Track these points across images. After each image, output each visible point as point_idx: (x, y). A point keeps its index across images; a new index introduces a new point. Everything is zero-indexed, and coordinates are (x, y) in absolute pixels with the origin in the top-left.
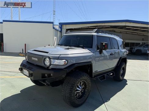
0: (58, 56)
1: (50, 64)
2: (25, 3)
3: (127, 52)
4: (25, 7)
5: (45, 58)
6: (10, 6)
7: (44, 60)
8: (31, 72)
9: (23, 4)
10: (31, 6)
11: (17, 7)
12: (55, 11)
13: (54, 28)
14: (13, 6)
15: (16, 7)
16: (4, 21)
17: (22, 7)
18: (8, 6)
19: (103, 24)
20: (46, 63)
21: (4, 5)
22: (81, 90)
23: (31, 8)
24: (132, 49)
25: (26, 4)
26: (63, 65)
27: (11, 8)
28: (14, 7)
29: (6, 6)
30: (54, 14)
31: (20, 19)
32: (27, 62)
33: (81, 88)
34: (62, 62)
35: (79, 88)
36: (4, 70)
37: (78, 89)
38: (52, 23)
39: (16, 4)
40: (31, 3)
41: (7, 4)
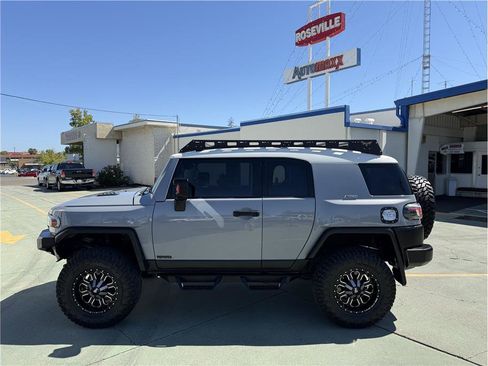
2: (340, 57)
4: (340, 67)
6: (306, 76)
9: (337, 61)
10: (359, 61)
11: (323, 72)
12: (429, 57)
13: (348, 124)
14: (313, 72)
15: (319, 73)
17: (334, 69)
18: (302, 77)
21: (294, 77)
23: (359, 64)
25: (344, 60)
28: (315, 74)
29: (297, 78)
30: (425, 68)
39: (320, 67)
40: (359, 50)
41: (299, 73)
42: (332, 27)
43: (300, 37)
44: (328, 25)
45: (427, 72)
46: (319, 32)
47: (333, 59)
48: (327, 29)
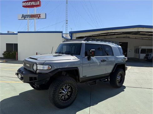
0: (43, 62)
1: (37, 69)
2: (40, 15)
3: (125, 58)
4: (40, 18)
5: (34, 64)
6: (27, 18)
7: (33, 66)
8: (23, 76)
10: (46, 17)
11: (33, 18)
12: (67, 21)
13: (63, 37)
14: (30, 17)
16: (18, 32)
17: (37, 18)
18: (25, 19)
19: (114, 31)
20: (34, 68)
21: (22, 18)
22: (66, 93)
23: (46, 18)
24: (148, 55)
26: (47, 70)
27: (28, 20)
29: (23, 18)
30: (66, 23)
31: (35, 29)
32: (24, 68)
33: (66, 91)
34: (46, 67)
35: (65, 91)
36: (11, 76)
37: (63, 92)
38: (61, 32)
39: (32, 16)
40: (46, 14)
41: (24, 17)
42: (37, 4)
43: (24, 4)
44: (35, 3)
45: (67, 24)
46: (32, 5)
47: (37, 15)
48: (35, 4)
